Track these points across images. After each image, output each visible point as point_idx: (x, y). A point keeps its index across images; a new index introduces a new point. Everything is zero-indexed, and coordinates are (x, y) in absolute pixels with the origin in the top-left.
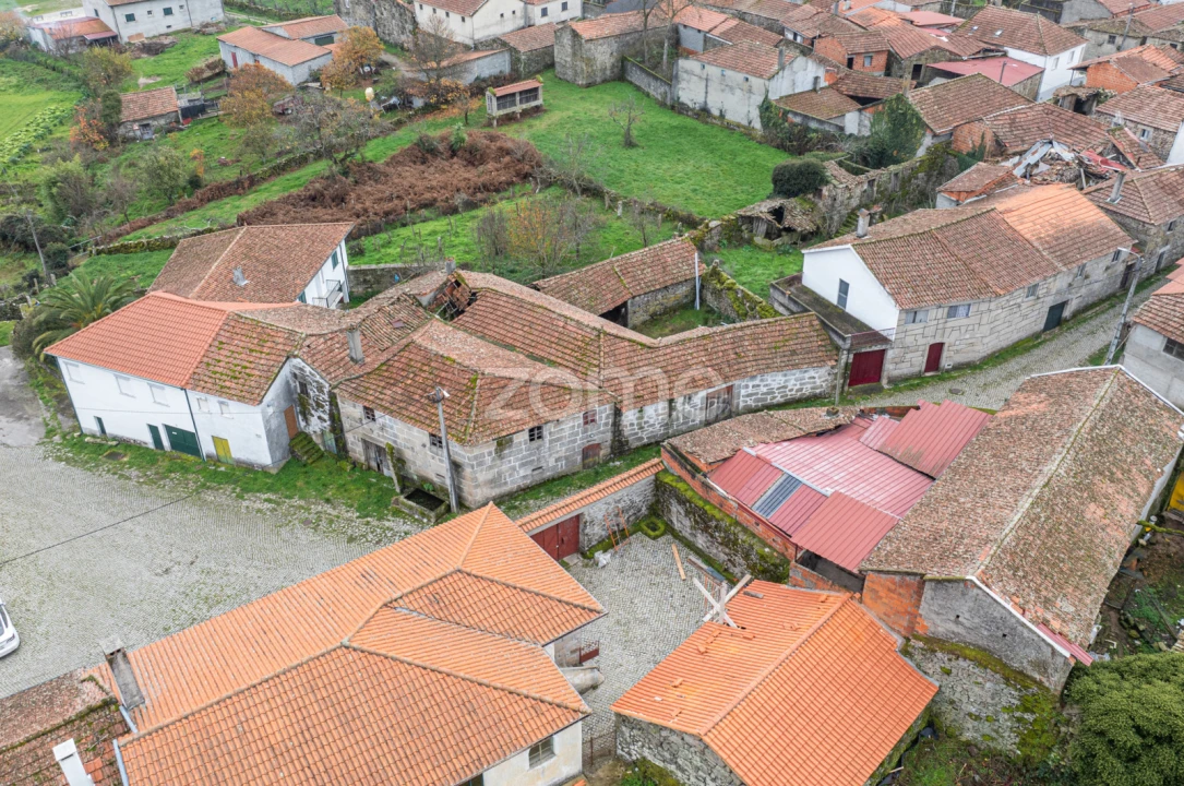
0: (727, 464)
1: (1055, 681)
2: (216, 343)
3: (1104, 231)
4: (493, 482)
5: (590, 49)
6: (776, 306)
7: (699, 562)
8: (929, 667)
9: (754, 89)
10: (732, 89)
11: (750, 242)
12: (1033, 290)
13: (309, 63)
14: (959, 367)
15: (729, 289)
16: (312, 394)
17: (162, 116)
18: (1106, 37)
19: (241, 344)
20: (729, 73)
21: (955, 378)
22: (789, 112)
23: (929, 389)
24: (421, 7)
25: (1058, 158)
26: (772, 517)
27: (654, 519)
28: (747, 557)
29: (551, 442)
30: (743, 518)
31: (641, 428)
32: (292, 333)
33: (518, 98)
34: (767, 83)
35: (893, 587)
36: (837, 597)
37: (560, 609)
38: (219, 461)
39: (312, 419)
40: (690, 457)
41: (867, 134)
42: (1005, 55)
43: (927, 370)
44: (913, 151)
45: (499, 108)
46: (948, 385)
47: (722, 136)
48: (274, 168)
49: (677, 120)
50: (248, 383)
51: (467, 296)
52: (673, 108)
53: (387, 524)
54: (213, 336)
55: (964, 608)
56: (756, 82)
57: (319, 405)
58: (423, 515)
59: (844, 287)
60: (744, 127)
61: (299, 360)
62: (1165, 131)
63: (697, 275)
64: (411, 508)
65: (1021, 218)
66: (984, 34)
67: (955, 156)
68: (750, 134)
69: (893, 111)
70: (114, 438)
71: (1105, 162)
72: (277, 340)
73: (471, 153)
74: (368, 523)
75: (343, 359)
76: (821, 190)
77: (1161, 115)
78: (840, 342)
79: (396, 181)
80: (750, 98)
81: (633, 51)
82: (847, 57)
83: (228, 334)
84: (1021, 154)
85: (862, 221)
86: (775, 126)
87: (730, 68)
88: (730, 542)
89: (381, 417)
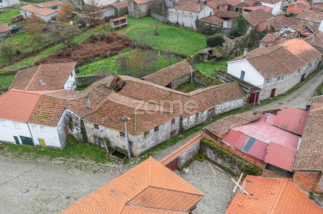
0: (228, 134)
2: (37, 106)
3: (313, 51)
4: (143, 147)
5: (140, 7)
6: (221, 80)
7: (219, 168)
9: (193, 16)
10: (186, 16)
11: (203, 61)
12: (299, 70)
13: (51, 15)
14: (279, 96)
15: (203, 76)
16: (74, 121)
17: (4, 32)
19: (47, 105)
20: (185, 12)
21: (279, 99)
22: (205, 22)
23: (272, 103)
25: (289, 32)
26: (250, 152)
27: (200, 155)
28: (239, 166)
29: (161, 131)
30: (238, 153)
31: (188, 123)
32: (65, 100)
33: (120, 22)
34: (197, 14)
35: (306, 176)
36: (283, 181)
37: (189, 196)
38: (41, 147)
39: (74, 129)
40: (214, 133)
41: (230, 27)
42: (261, 5)
43: (271, 97)
44: (246, 32)
45: (114, 26)
46: (278, 101)
47: (184, 31)
48: (44, 47)
49: (169, 27)
50: (51, 119)
51: (122, 83)
52: (167, 23)
53: (106, 165)
54: (36, 103)
56: (193, 14)
57: (76, 125)
58: (119, 160)
59: (243, 73)
60: (190, 28)
61: (68, 110)
62: (317, 23)
63: (191, 72)
64: (114, 158)
65: (291, 48)
67: (258, 33)
68: (192, 30)
69: (239, 20)
70: (1, 142)
71: (305, 32)
72: (60, 103)
73: (108, 39)
74: (99, 165)
75: (84, 108)
76: (222, 45)
77: (314, 18)
78: (247, 91)
79: (86, 49)
80: (192, 19)
81: (152, 8)
82: (217, 6)
83: (41, 102)
84: (278, 31)
85: (245, 52)
86: (201, 27)
87: (185, 10)
88: (232, 162)
89: (101, 128)
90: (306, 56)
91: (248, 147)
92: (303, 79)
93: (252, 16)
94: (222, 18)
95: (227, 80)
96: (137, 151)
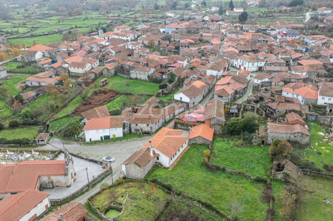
0: (184, 118)
1: (224, 124)
2: (111, 122)
3: (205, 85)
4: (155, 129)
5: (110, 71)
8: (213, 128)
9: (146, 74)
10: (142, 74)
11: (160, 96)
12: (201, 93)
15: (164, 102)
17: (31, 97)
18: (188, 57)
19: (115, 121)
20: (140, 72)
21: (196, 106)
22: (152, 76)
24: (70, 68)
25: (194, 77)
26: (192, 121)
27: (176, 127)
29: (160, 122)
30: (188, 122)
31: (167, 119)
33: (104, 82)
34: (148, 73)
35: (208, 121)
36: (203, 125)
38: (113, 139)
40: (179, 118)
41: (167, 78)
42: (177, 62)
43: (193, 106)
44: (175, 79)
47: (142, 82)
49: (132, 81)
50: (119, 125)
51: (136, 110)
52: (130, 79)
53: (144, 138)
55: (215, 120)
56: (146, 73)
57: (127, 126)
58: (148, 135)
59: (181, 98)
60: (145, 80)
61: (124, 121)
62: (205, 71)
63: (159, 101)
64: (145, 135)
65: (197, 85)
66: (173, 59)
68: (147, 81)
69: (171, 74)
70: (93, 141)
71: (201, 77)
72: (120, 119)
73: (104, 92)
74: (141, 138)
76: (167, 87)
77: (203, 69)
78: (184, 104)
79: (96, 99)
81: (117, 70)
82: (155, 66)
83: (112, 120)
84: (190, 77)
85: (180, 90)
86: (151, 79)
87: (141, 71)
88: (187, 126)
89: (138, 125)
90: (203, 87)
91: (191, 119)
92: (204, 97)
93: (176, 72)
94: (160, 73)
95: (176, 102)
96: (154, 131)
